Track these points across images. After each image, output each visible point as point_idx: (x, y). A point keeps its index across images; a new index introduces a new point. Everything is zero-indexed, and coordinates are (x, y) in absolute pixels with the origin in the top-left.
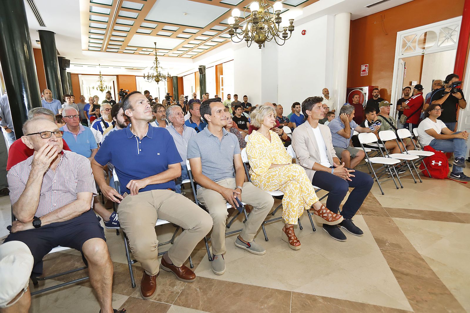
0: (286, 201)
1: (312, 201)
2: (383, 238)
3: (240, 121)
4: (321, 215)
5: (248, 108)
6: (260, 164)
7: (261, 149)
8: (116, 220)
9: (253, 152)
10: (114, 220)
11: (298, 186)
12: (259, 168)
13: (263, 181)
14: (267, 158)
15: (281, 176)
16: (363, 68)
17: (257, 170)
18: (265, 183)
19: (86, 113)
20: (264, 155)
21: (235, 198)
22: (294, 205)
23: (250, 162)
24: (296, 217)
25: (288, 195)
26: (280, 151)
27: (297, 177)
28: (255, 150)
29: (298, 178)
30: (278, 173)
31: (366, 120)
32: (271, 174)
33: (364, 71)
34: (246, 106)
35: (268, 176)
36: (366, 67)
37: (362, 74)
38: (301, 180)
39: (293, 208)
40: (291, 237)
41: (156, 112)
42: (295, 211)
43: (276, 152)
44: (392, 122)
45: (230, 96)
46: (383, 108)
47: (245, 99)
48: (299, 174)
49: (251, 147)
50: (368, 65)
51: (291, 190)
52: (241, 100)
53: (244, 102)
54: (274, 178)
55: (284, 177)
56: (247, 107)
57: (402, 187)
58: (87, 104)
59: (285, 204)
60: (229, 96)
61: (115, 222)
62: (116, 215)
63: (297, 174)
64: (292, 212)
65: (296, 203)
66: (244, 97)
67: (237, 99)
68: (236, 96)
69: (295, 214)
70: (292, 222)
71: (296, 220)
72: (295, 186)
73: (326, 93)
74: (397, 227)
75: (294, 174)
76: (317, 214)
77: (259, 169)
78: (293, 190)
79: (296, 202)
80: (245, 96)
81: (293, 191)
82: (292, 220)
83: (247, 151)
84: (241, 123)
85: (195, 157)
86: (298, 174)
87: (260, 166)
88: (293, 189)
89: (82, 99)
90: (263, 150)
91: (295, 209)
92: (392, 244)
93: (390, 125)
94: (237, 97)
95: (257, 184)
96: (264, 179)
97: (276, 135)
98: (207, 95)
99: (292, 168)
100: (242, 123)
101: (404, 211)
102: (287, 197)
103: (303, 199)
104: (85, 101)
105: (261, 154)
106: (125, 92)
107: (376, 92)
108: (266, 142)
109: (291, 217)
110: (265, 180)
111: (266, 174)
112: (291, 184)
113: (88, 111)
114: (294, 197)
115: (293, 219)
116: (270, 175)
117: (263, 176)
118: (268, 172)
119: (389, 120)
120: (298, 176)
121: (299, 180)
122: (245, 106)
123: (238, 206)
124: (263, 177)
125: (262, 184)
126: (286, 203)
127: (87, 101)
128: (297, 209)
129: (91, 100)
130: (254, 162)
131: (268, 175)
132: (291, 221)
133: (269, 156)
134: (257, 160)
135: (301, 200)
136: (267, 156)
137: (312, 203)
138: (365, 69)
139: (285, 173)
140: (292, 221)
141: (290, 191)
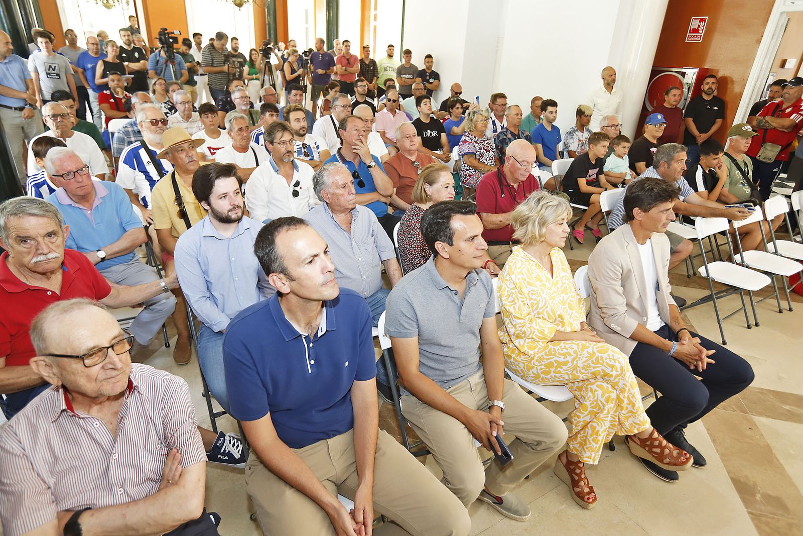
0: (581, 420)
1: (637, 426)
2: (746, 476)
3: (429, 131)
4: (647, 449)
5: (432, 83)
6: (531, 332)
7: (534, 297)
8: (227, 452)
9: (518, 304)
10: (222, 451)
11: (614, 395)
12: (527, 338)
13: (535, 369)
14: (546, 317)
15: (578, 369)
16: (694, 23)
17: (522, 342)
18: (537, 372)
19: (83, 73)
20: (541, 311)
21: (495, 437)
22: (598, 431)
23: (508, 323)
24: (598, 451)
25: (589, 409)
26: (570, 298)
27: (615, 379)
28: (523, 300)
29: (617, 380)
30: (573, 361)
31: (699, 166)
32: (556, 358)
33: (696, 31)
34: (430, 78)
35: (547, 362)
36: (702, 23)
37: (690, 38)
38: (621, 385)
39: (595, 436)
40: (578, 481)
41: (272, 142)
42: (598, 441)
43: (562, 300)
44: (748, 170)
45: (393, 50)
46: (737, 140)
47: (428, 62)
48: (620, 372)
49: (513, 291)
50: (707, 17)
51: (596, 401)
52: (418, 62)
53: (425, 68)
54: (560, 370)
55: (583, 371)
56: (431, 80)
57: (757, 325)
58: (82, 51)
59: (580, 424)
60: (390, 49)
61: (224, 454)
62: (225, 440)
63: (614, 373)
64: (592, 442)
65: (604, 428)
66: (426, 57)
67: (410, 60)
68: (408, 53)
69: (598, 445)
70: (587, 459)
71: (597, 456)
72: (607, 395)
73: (610, 79)
74: (768, 446)
75: (608, 371)
76: (639, 444)
77: (527, 340)
78: (601, 402)
79: (605, 425)
80: (429, 56)
81: (601, 405)
82: (589, 455)
83: (503, 299)
84: (429, 135)
85: (405, 336)
86: (618, 373)
87: (531, 335)
88: (603, 400)
89: (71, 37)
90: (538, 299)
91: (600, 438)
92: (768, 498)
93: (741, 177)
94: (411, 56)
95: (520, 370)
96: (537, 363)
97: (561, 256)
98: (346, 46)
99: (606, 359)
100: (431, 134)
101: (772, 397)
102: (586, 413)
103: (617, 420)
104: (79, 44)
105: (534, 308)
106: (173, 35)
107: (711, 83)
108: (545, 279)
109: (589, 450)
110: (539, 368)
111: (542, 356)
112: (597, 389)
113: (86, 68)
114: (602, 416)
115: (591, 454)
116: (552, 360)
117: (535, 358)
118: (547, 351)
119: (742, 166)
120: (617, 376)
121: (617, 383)
122: (428, 78)
123: (500, 453)
124: (535, 360)
125: (532, 374)
126: (582, 423)
127: (82, 44)
128: (603, 438)
129: (93, 44)
130: (517, 326)
131: (547, 359)
132: (587, 457)
133: (551, 314)
134: (525, 322)
135: (615, 421)
136: (545, 314)
137: (635, 429)
138: (699, 26)
139: (589, 364)
140: (590, 458)
141: (595, 403)
